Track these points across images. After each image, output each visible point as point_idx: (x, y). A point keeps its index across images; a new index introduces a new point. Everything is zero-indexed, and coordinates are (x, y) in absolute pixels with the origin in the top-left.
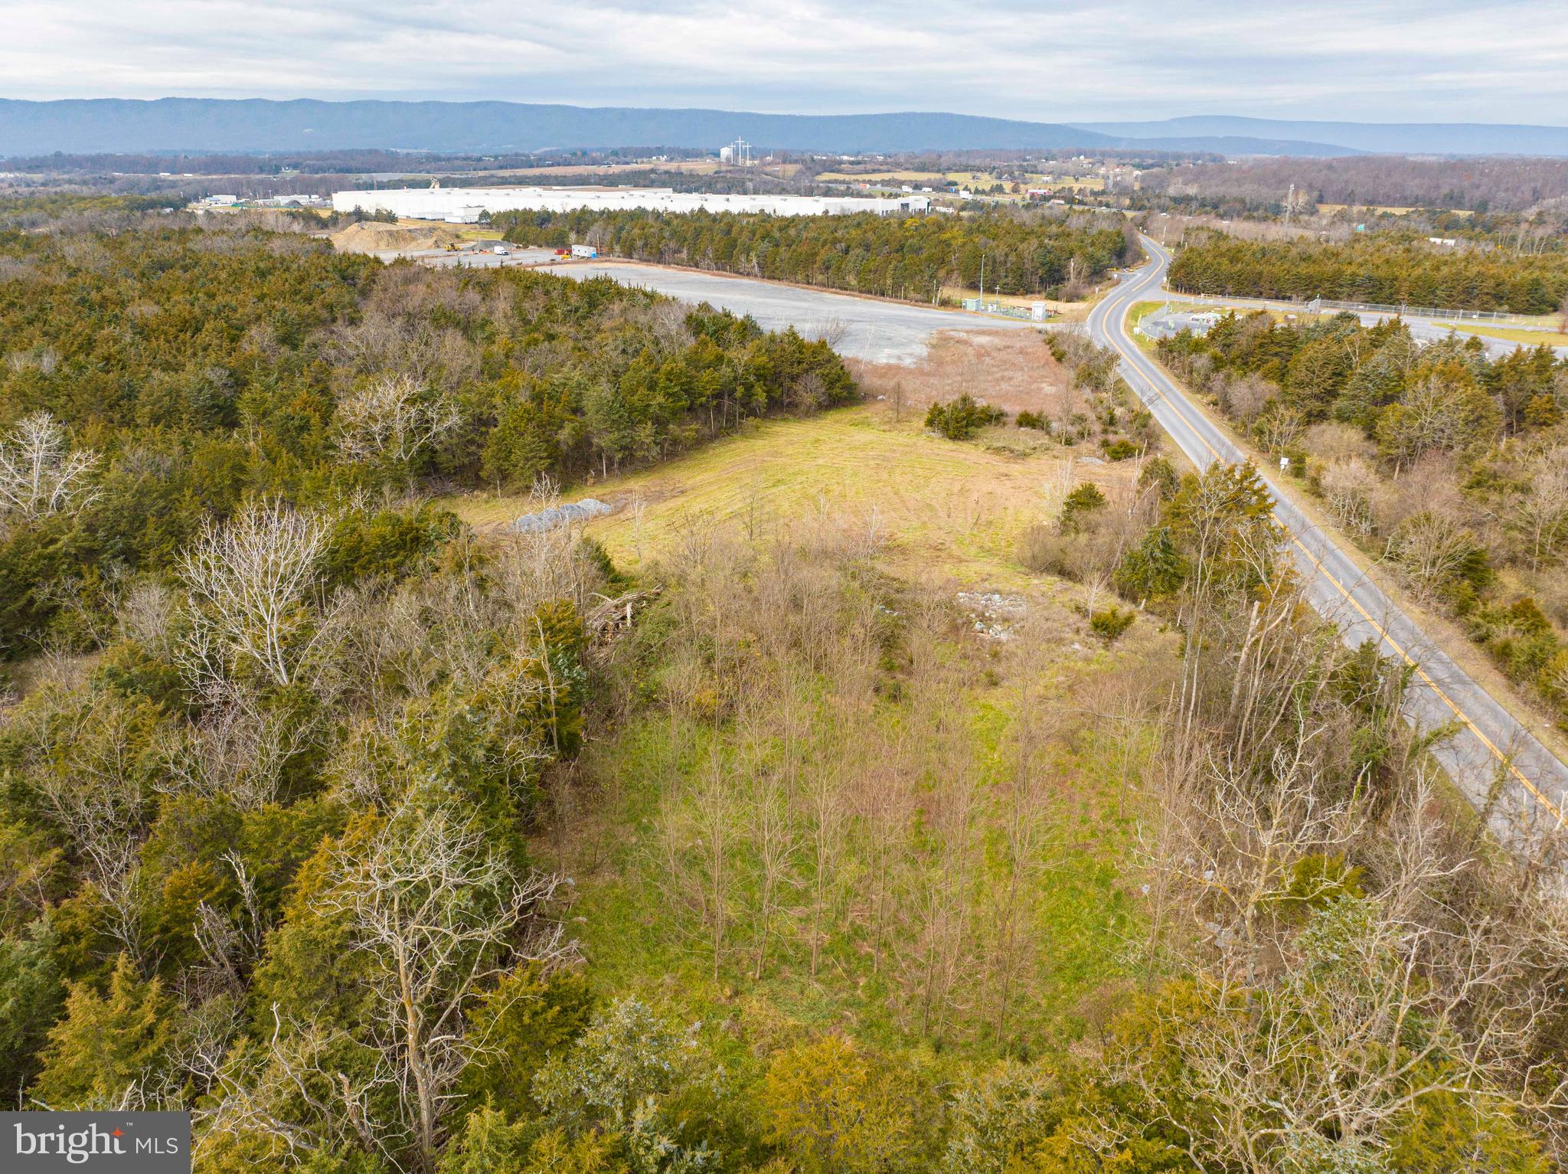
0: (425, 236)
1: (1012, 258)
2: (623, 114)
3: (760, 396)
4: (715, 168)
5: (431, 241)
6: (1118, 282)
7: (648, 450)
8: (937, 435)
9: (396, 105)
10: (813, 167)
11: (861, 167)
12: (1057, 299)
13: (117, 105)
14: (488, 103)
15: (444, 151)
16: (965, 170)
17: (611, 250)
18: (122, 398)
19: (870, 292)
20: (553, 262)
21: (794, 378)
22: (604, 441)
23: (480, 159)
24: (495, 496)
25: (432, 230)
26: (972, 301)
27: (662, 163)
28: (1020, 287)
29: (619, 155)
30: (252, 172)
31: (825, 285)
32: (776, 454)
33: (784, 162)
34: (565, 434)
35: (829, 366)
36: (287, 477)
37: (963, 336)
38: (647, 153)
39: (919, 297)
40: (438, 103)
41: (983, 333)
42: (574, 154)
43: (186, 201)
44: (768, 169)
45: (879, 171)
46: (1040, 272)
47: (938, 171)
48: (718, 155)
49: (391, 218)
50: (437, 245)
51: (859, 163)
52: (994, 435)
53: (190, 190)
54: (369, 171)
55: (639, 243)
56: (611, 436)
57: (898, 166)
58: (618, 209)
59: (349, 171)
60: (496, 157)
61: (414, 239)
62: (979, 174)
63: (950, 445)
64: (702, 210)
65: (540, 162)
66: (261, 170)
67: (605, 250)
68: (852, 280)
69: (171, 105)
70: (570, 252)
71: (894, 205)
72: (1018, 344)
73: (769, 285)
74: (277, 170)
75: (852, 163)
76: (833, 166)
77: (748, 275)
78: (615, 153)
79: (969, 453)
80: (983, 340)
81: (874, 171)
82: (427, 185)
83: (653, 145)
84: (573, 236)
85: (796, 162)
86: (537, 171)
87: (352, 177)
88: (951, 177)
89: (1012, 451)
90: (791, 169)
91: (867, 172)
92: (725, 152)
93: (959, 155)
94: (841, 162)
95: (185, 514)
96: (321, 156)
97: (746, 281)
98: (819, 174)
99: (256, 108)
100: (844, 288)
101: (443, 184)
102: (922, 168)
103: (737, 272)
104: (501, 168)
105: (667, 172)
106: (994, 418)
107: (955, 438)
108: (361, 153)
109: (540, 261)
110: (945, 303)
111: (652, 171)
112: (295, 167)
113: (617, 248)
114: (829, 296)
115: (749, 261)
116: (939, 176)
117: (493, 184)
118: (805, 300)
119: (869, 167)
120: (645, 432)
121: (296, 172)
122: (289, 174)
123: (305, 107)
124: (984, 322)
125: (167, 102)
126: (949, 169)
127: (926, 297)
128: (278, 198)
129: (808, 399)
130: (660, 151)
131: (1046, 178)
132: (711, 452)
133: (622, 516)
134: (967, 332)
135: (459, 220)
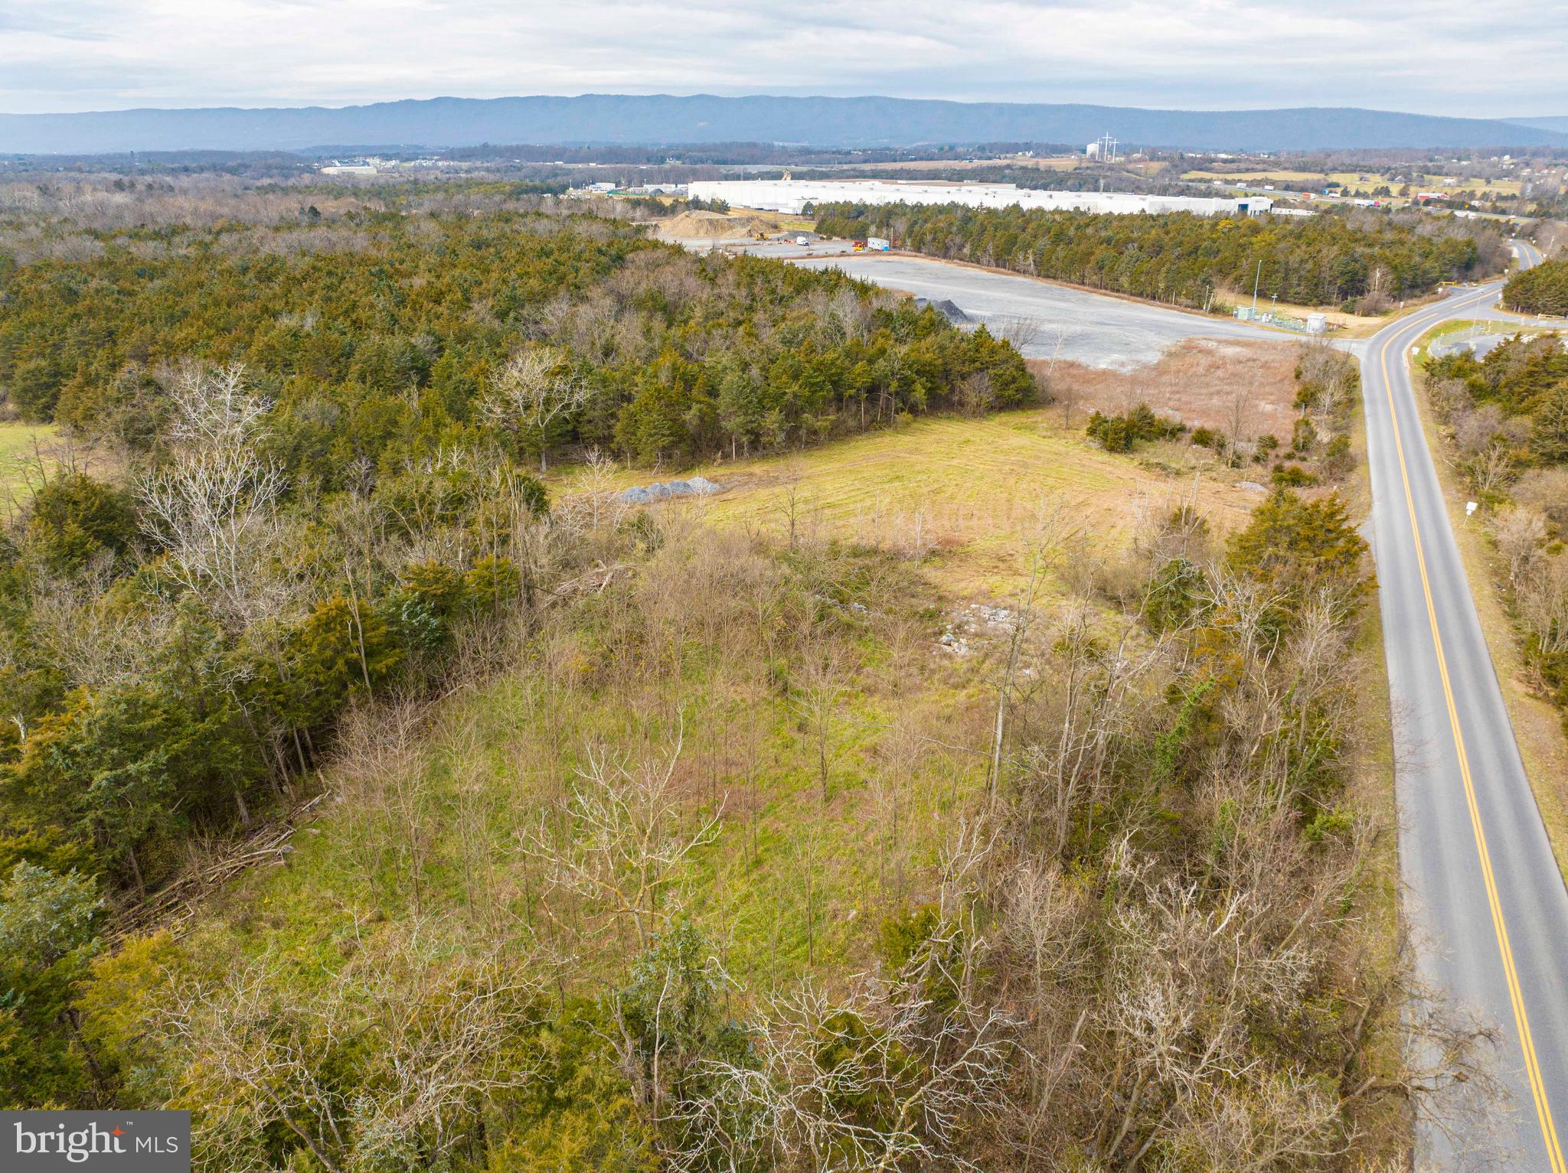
0: (743, 225)
1: (1309, 265)
2: (1001, 109)
3: (919, 393)
4: (1076, 164)
5: (745, 230)
6: (1443, 297)
7: (775, 435)
8: (1095, 444)
9: (784, 100)
10: (1180, 163)
11: (1234, 166)
12: (1352, 313)
13: (543, 101)
14: (871, 98)
15: (817, 145)
16: (1354, 171)
17: (903, 245)
18: (342, 355)
19: (1141, 295)
20: (843, 254)
21: (964, 377)
22: (732, 424)
23: (849, 153)
24: (624, 468)
25: (750, 220)
26: (1246, 308)
27: (1025, 159)
28: (1315, 297)
29: (984, 151)
30: (640, 162)
31: (1097, 286)
32: (916, 451)
33: (1151, 160)
34: (690, 416)
35: (1004, 366)
36: (430, 433)
37: (1212, 345)
38: (1014, 148)
39: (1189, 302)
40: (823, 98)
41: (1237, 343)
42: (941, 149)
43: (564, 189)
44: (1130, 167)
45: (1253, 170)
46: (1339, 282)
47: (1322, 171)
48: (1084, 151)
49: (723, 208)
50: (750, 234)
51: (1232, 161)
52: (1160, 451)
53: (578, 177)
54: (742, 163)
55: (929, 238)
56: (738, 420)
57: (1277, 165)
58: (931, 203)
59: (725, 162)
60: (864, 151)
61: (731, 228)
62: (1368, 176)
63: (1105, 456)
64: (1016, 206)
65: (904, 157)
66: (649, 161)
67: (899, 243)
68: (1124, 281)
69: (589, 101)
70: (866, 244)
71: (1232, 206)
72: (1265, 357)
73: (1041, 283)
74: (662, 160)
75: (1225, 161)
76: (1204, 164)
77: (1025, 272)
78: (982, 148)
79: (1122, 465)
80: (1230, 351)
81: (1247, 170)
82: (778, 176)
83: (1021, 141)
84: (873, 229)
85: (1164, 159)
86: (898, 166)
87: (724, 169)
88: (1334, 178)
89: (1164, 469)
90: (1156, 166)
91: (1239, 171)
92: (1092, 148)
93: (1352, 154)
94: (1213, 161)
95: (335, 457)
96: (703, 148)
97: (1020, 279)
98: (1185, 172)
99: (659, 102)
100: (1117, 290)
101: (796, 176)
102: (1303, 168)
103: (1014, 270)
104: (865, 162)
105: (1023, 168)
106: (1173, 433)
107: (1112, 450)
108: (741, 145)
109: (831, 252)
110: (1215, 310)
111: (1009, 167)
112: (678, 158)
113: (909, 242)
114: (1097, 297)
115: (1026, 258)
116: (1321, 176)
117: (848, 177)
118: (1069, 301)
119: (1243, 166)
120: (772, 419)
121: (678, 163)
122: (670, 163)
123: (705, 102)
124: (1251, 333)
125: (586, 98)
126: (1334, 169)
127: (1197, 303)
128: (646, 186)
129: (972, 399)
130: (1027, 147)
131: (1448, 180)
132: (852, 444)
133: (725, 496)
134: (1219, 342)
135: (790, 211)
